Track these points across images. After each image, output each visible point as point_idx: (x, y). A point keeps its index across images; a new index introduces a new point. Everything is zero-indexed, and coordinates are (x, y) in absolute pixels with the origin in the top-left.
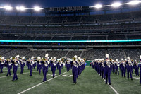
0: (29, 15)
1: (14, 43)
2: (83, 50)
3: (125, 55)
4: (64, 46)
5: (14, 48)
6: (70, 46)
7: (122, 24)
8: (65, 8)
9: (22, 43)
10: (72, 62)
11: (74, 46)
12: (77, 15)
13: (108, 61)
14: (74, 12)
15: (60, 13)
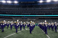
0: (12, 5)
1: (6, 16)
2: (34, 19)
3: (52, 22)
4: (27, 18)
5: (6, 18)
6: (29, 18)
7: (51, 9)
8: (27, 2)
9: (9, 16)
10: (29, 24)
11: (31, 18)
12: (32, 5)
13: (46, 24)
14: (31, 4)
15: (25, 4)
